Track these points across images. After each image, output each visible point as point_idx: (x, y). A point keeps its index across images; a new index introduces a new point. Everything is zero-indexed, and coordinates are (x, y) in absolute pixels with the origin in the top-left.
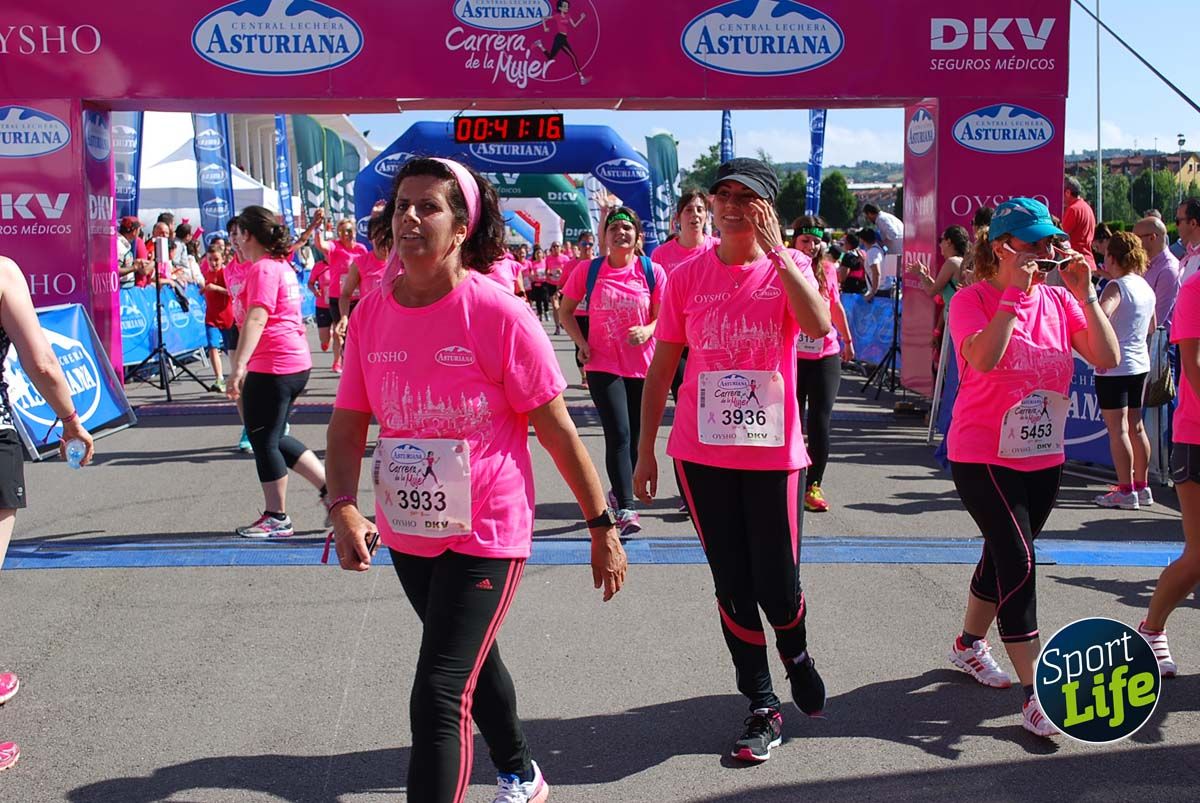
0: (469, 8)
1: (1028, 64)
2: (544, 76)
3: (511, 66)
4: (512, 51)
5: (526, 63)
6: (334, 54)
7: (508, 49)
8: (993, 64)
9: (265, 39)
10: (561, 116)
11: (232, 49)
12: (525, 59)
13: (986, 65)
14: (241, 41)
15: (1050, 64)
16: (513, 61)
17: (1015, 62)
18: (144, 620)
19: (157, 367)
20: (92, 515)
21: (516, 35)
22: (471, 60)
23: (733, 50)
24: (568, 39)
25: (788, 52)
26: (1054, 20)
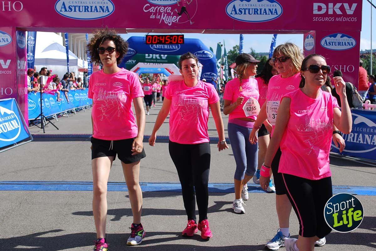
1: (347, 19)
2: (178, 22)
3: (166, 18)
4: (166, 13)
5: (171, 17)
6: (104, 13)
7: (165, 12)
8: (335, 19)
9: (80, 7)
10: (183, 35)
11: (69, 10)
12: (171, 15)
13: (332, 20)
14: (72, 8)
15: (355, 19)
16: (167, 16)
17: (343, 19)
18: (37, 209)
19: (40, 121)
20: (17, 172)
21: (168, 7)
22: (152, 16)
23: (244, 13)
24: (186, 9)
25: (263, 14)
26: (357, 4)
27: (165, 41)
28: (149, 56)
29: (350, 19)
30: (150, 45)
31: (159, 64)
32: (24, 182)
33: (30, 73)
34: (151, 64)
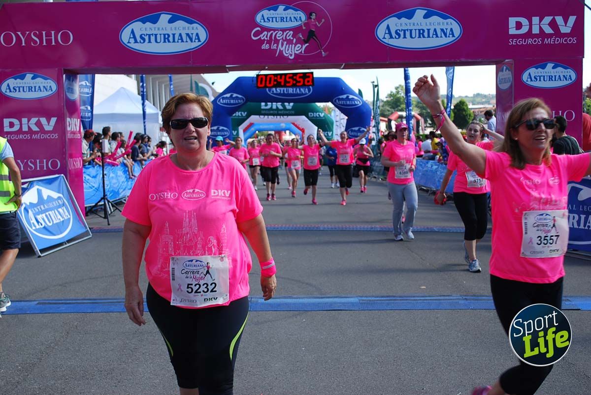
0: (264, 18)
2: (303, 52)
3: (286, 47)
4: (286, 40)
5: (293, 45)
6: (193, 43)
7: (284, 39)
8: (543, 41)
9: (158, 35)
10: (312, 73)
11: (140, 41)
12: (293, 44)
13: (539, 42)
14: (145, 37)
15: (574, 40)
16: (286, 45)
17: (555, 40)
18: (91, 341)
19: (103, 207)
20: (66, 285)
21: (288, 31)
22: (264, 45)
23: (403, 37)
24: (315, 33)
25: (433, 37)
26: (575, 17)
27: (286, 82)
28: (266, 105)
29: (566, 41)
30: (267, 89)
31: (282, 117)
32: (75, 300)
33: (88, 136)
34: (269, 117)
